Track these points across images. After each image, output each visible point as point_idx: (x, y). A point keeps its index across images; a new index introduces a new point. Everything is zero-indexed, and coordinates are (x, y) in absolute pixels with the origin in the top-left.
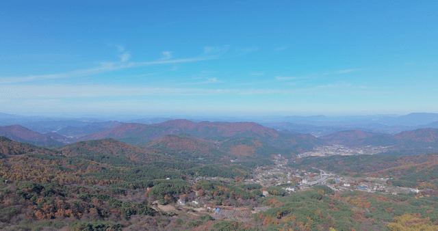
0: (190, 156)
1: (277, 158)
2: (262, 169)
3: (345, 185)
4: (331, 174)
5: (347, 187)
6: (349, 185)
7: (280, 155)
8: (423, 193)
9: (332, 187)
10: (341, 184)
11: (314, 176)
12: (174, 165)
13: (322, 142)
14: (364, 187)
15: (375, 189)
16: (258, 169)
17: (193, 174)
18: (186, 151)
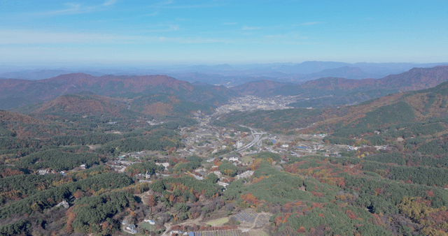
0: (98, 121)
1: (197, 115)
2: (188, 131)
3: (284, 146)
4: (262, 133)
5: (286, 148)
6: (287, 146)
7: (200, 112)
8: (362, 151)
9: (271, 150)
10: (279, 145)
11: (246, 135)
12: (83, 139)
13: (235, 93)
14: (303, 147)
15: (315, 149)
16: (183, 131)
17: (113, 151)
18: (91, 114)
